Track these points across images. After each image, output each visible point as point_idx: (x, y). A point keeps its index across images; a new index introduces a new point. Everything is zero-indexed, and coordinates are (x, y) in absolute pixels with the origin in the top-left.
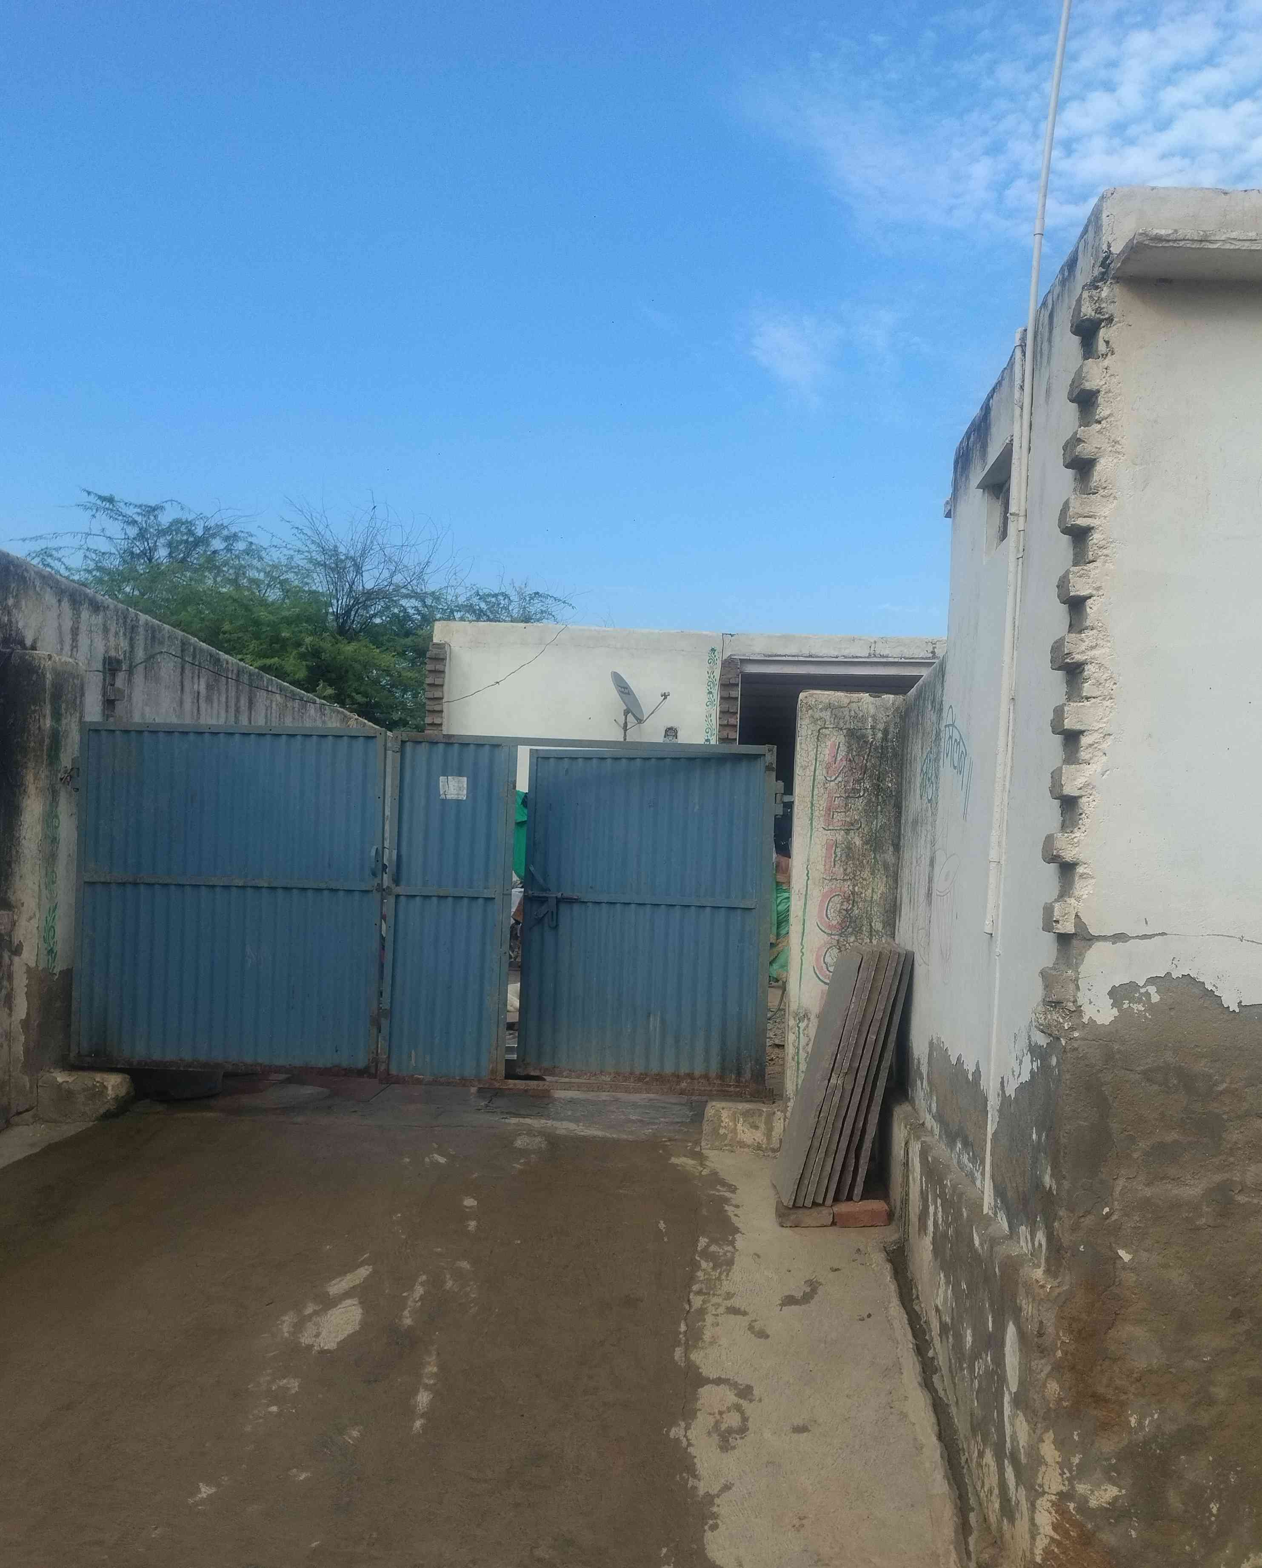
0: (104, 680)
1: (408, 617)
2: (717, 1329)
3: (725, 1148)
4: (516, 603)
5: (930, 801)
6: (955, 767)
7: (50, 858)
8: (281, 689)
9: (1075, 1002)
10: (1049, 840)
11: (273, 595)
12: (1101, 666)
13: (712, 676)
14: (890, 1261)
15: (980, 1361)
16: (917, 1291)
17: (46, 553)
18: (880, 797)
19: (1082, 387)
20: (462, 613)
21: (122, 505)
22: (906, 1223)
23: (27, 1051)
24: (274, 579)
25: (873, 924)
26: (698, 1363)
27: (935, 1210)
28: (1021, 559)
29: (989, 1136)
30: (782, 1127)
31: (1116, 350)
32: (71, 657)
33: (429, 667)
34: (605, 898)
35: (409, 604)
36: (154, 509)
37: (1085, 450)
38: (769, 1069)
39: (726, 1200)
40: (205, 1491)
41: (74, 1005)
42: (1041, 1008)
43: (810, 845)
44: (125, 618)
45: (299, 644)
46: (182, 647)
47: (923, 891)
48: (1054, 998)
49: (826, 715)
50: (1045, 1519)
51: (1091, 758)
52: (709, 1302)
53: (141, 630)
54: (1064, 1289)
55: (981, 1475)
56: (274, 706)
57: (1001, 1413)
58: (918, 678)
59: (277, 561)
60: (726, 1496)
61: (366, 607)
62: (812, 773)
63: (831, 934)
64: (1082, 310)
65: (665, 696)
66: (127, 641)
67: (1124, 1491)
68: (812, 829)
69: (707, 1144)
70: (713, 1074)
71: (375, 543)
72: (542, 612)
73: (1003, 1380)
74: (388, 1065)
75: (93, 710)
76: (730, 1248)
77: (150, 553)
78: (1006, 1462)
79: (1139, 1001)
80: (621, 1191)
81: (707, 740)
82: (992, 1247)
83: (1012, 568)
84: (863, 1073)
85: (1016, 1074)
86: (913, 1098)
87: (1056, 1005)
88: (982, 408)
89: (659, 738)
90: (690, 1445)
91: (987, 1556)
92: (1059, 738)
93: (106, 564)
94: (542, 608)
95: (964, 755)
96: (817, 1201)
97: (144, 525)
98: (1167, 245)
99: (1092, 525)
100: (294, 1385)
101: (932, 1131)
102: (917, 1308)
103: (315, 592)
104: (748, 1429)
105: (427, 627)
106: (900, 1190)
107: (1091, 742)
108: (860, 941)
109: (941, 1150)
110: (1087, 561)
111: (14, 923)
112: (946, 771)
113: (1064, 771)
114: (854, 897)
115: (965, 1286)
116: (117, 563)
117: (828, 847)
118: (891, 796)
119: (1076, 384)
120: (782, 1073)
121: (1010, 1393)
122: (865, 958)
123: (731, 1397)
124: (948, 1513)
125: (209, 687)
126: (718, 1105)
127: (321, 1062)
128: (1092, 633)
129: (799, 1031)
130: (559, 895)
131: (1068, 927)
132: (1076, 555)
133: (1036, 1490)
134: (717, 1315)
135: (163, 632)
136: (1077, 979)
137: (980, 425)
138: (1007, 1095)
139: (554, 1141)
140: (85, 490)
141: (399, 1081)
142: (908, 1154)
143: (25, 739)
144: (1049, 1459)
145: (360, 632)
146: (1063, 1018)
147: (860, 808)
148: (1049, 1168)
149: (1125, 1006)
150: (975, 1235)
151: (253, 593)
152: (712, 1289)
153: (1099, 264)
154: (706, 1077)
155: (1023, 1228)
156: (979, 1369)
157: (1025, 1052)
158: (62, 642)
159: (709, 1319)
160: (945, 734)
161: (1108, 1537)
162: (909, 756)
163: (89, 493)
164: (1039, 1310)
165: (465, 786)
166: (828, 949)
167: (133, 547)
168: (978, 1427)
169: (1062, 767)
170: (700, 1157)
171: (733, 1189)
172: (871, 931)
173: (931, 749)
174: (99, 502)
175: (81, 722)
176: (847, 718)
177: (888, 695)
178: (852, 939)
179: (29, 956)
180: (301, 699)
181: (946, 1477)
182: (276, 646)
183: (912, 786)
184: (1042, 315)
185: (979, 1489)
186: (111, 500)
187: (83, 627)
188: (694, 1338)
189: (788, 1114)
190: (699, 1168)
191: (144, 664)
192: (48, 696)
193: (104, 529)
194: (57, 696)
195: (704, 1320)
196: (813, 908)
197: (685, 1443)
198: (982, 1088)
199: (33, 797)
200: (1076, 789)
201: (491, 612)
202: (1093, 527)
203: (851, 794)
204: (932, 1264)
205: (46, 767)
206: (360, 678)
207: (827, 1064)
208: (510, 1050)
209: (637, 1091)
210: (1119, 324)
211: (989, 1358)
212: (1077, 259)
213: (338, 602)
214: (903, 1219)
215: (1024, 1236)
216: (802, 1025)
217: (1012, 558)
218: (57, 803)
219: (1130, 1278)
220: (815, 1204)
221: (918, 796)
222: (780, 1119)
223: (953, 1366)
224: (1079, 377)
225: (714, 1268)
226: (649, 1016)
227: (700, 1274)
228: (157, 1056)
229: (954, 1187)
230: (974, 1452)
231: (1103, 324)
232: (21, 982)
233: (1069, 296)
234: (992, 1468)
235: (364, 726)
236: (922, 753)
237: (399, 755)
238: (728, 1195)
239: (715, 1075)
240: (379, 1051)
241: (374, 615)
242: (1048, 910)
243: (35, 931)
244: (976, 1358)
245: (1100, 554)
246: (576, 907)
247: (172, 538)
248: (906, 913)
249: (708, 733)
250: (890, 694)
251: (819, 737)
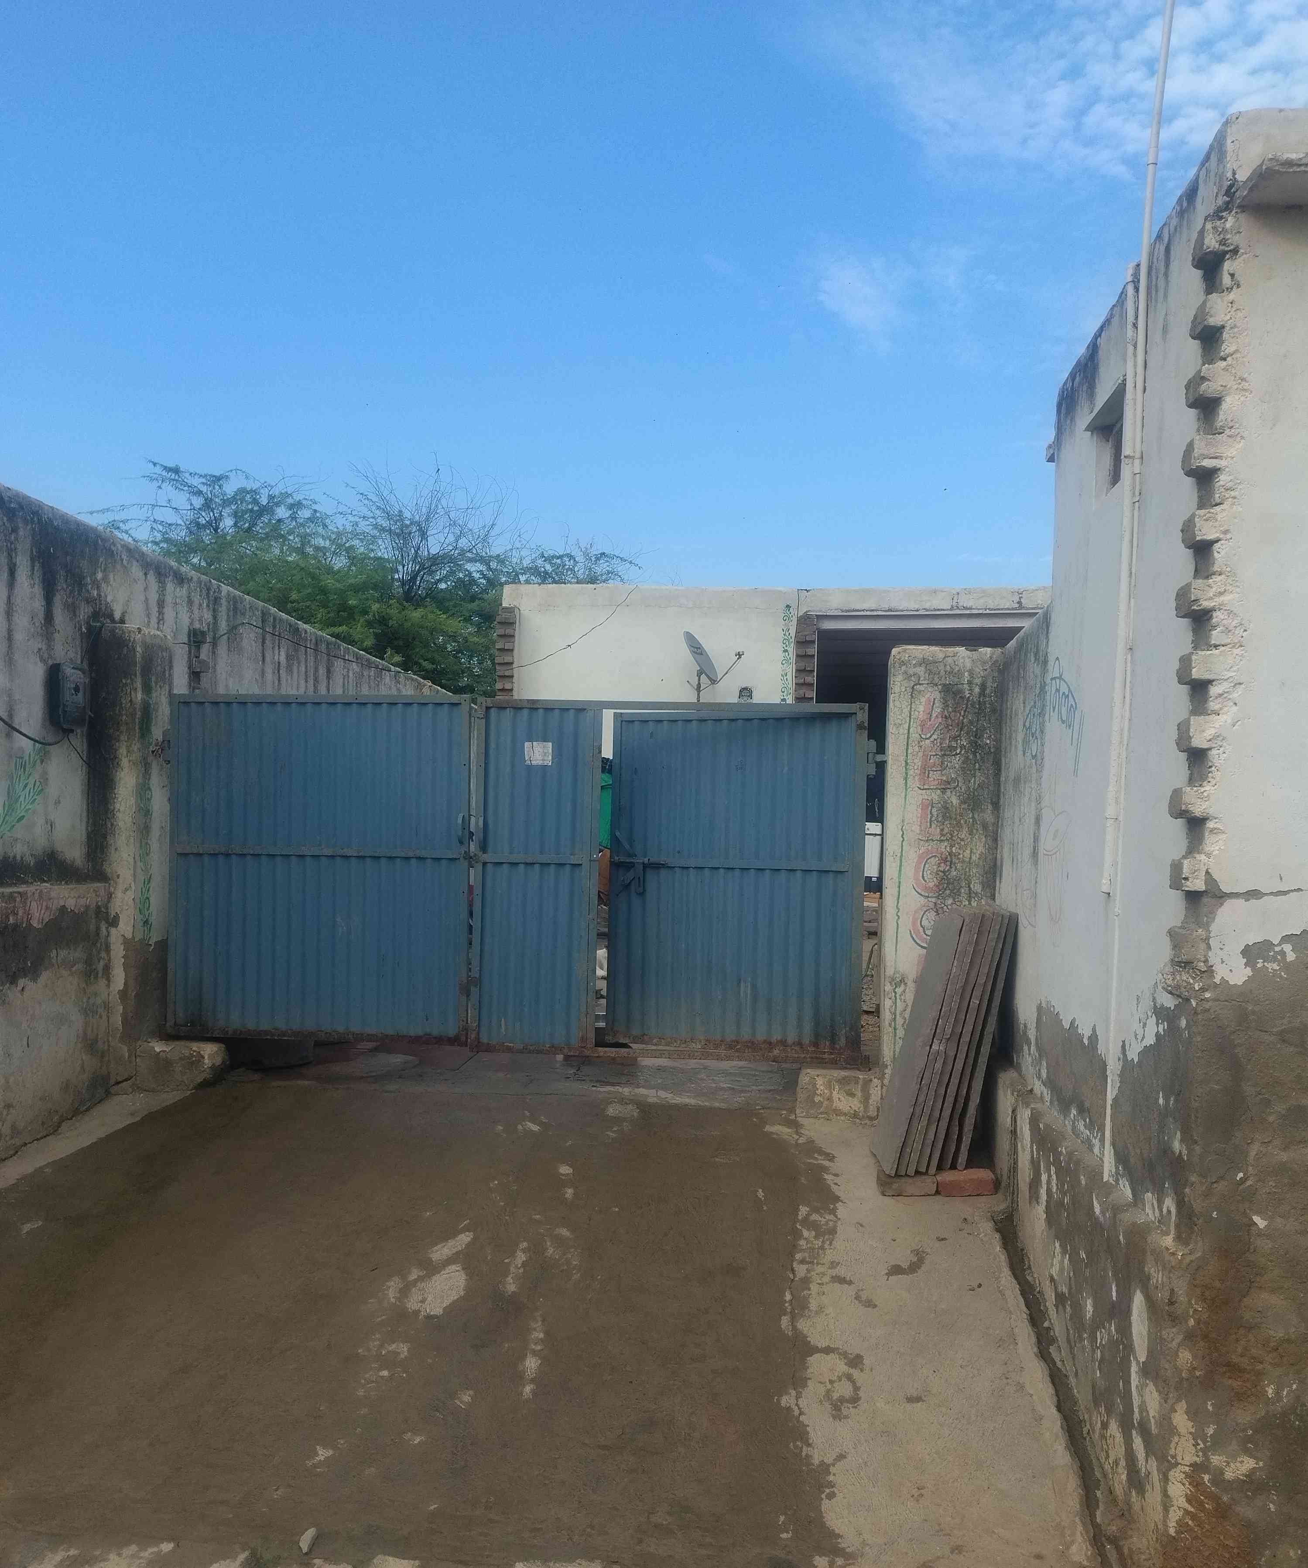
0: (190, 652)
1: (473, 581)
2: (823, 1298)
3: (820, 1116)
4: (581, 564)
5: (1034, 757)
6: (1063, 722)
7: (144, 831)
8: (358, 658)
9: (1206, 961)
10: (1177, 794)
11: (339, 563)
12: (1230, 612)
13: (787, 634)
14: (997, 1230)
15: (1103, 1330)
16: (1029, 1261)
17: (113, 525)
18: (978, 754)
19: (1206, 323)
20: (527, 576)
21: (187, 475)
22: (1013, 1192)
23: (125, 1021)
24: (340, 546)
25: (972, 886)
26: (805, 1332)
27: (1048, 1179)
28: (1137, 504)
29: (1109, 1102)
30: (880, 1095)
31: (1242, 283)
32: (158, 629)
33: (500, 631)
34: (692, 863)
35: (475, 569)
36: (219, 479)
37: (1209, 389)
38: (864, 1036)
39: (825, 1169)
40: (323, 1453)
41: (170, 977)
42: (1169, 969)
43: (905, 806)
44: (208, 590)
45: (365, 612)
46: (262, 617)
47: (1027, 852)
48: (1184, 958)
49: (921, 670)
50: (1178, 1490)
51: (1221, 709)
52: (813, 1270)
53: (224, 602)
54: (1197, 1256)
55: (1105, 1447)
56: (351, 675)
57: (1127, 1382)
58: (1019, 629)
59: (341, 528)
60: (839, 1465)
61: (431, 573)
62: (906, 731)
63: (928, 897)
64: (1205, 243)
65: (739, 655)
66: (211, 613)
67: (1261, 1464)
68: (906, 790)
69: (803, 1112)
70: (806, 1041)
71: (440, 507)
72: (609, 572)
73: (1129, 1348)
74: (478, 1034)
75: (180, 684)
76: (832, 1217)
77: (216, 523)
78: (1134, 1432)
79: (1274, 959)
80: (717, 1160)
81: (782, 700)
82: (1115, 1216)
83: (1127, 513)
84: (966, 1038)
85: (1140, 1037)
86: (1019, 1064)
87: (1186, 965)
88: (1088, 347)
89: (734, 699)
90: (801, 1413)
91: (1114, 1528)
92: (1185, 689)
93: (173, 535)
94: (608, 568)
95: (1073, 709)
96: (920, 1170)
97: (210, 496)
98: (1298, 170)
99: (1219, 466)
100: (403, 1349)
101: (1042, 1098)
102: (1029, 1278)
103: (380, 558)
104: (861, 1398)
105: (492, 591)
106: (1007, 1158)
107: (1220, 692)
108: (958, 903)
109: (1052, 1116)
110: (1214, 503)
111: (110, 896)
112: (1053, 726)
113: (1192, 723)
114: (951, 858)
115: (1084, 1256)
116: (184, 534)
117: (924, 807)
118: (989, 753)
119: (1199, 320)
120: (878, 1039)
121: (1138, 1362)
122: (967, 920)
123: (842, 1367)
124: (1072, 1484)
125: (289, 657)
126: (812, 1072)
127: (415, 1030)
128: (1220, 578)
129: (895, 997)
130: (646, 861)
131: (1198, 884)
132: (1200, 498)
133: (1168, 1461)
134: (823, 1284)
135: (245, 603)
136: (1208, 938)
137: (1086, 364)
138: (1129, 1059)
139: (646, 1109)
140: (150, 461)
141: (489, 1049)
142: (1016, 1122)
143: (117, 712)
144: (1182, 1430)
145: (426, 597)
146: (1194, 978)
147: (957, 766)
148: (1179, 1133)
149: (1259, 966)
150: (1095, 1203)
151: (319, 561)
152: (815, 1258)
153: (1223, 192)
154: (800, 1044)
155: (1149, 1195)
156: (1101, 1340)
157: (1150, 1014)
158: (148, 616)
159: (814, 1288)
160: (1051, 689)
161: (1245, 1511)
162: (1009, 711)
163: (155, 464)
164: (1170, 1278)
165: (550, 751)
166: (926, 911)
167: (199, 518)
168: (1099, 1397)
169: (1189, 719)
170: (795, 1125)
171: (831, 1158)
172: (970, 893)
173: (1035, 703)
174: (164, 473)
175: (171, 695)
176: (942, 672)
177: (985, 649)
178: (950, 901)
179: (126, 928)
180: (377, 667)
181: (1067, 1447)
182: (345, 614)
183: (1013, 743)
184: (1157, 249)
185: (1103, 1461)
186: (176, 471)
187: (169, 599)
188: (801, 1306)
189: (886, 1082)
190: (795, 1136)
191: (226, 635)
192: (138, 669)
193: (169, 501)
194: (147, 670)
195: (809, 1289)
196: (909, 871)
197: (796, 1412)
198: (1100, 1053)
199: (126, 770)
200: (1205, 741)
201: (556, 573)
202: (1219, 469)
203: (947, 752)
204: (1045, 1233)
205: (138, 741)
206: (426, 645)
207: (928, 1031)
208: (598, 1018)
209: (728, 1058)
210: (1245, 256)
211: (1113, 1328)
212: (1198, 188)
213: (404, 567)
214: (1012, 1189)
215: (1150, 1204)
216: (899, 990)
217: (1127, 502)
218: (150, 775)
219: (1265, 1245)
220: (917, 1172)
221: (1020, 753)
222: (877, 1086)
223: (1072, 1336)
224: (1202, 312)
225: (816, 1237)
226: (739, 981)
227: (802, 1242)
228: (251, 1025)
229: (1070, 1154)
230: (1097, 1422)
231: (1228, 256)
232: (118, 952)
233: (1189, 228)
234: (1117, 1440)
235: (437, 693)
236: (1024, 707)
237: (484, 721)
238: (826, 1163)
239: (808, 1042)
240: (469, 1020)
241: (439, 581)
242: (1176, 867)
243: (131, 902)
244: (1098, 1328)
245: (1227, 496)
246: (663, 872)
247: (237, 507)
248: (1007, 872)
249: (783, 692)
250: (989, 647)
251: (913, 694)
